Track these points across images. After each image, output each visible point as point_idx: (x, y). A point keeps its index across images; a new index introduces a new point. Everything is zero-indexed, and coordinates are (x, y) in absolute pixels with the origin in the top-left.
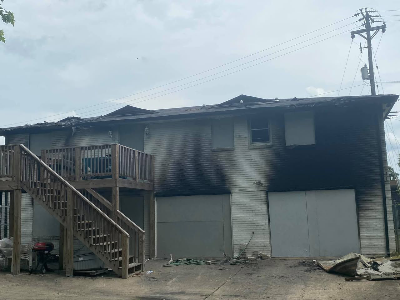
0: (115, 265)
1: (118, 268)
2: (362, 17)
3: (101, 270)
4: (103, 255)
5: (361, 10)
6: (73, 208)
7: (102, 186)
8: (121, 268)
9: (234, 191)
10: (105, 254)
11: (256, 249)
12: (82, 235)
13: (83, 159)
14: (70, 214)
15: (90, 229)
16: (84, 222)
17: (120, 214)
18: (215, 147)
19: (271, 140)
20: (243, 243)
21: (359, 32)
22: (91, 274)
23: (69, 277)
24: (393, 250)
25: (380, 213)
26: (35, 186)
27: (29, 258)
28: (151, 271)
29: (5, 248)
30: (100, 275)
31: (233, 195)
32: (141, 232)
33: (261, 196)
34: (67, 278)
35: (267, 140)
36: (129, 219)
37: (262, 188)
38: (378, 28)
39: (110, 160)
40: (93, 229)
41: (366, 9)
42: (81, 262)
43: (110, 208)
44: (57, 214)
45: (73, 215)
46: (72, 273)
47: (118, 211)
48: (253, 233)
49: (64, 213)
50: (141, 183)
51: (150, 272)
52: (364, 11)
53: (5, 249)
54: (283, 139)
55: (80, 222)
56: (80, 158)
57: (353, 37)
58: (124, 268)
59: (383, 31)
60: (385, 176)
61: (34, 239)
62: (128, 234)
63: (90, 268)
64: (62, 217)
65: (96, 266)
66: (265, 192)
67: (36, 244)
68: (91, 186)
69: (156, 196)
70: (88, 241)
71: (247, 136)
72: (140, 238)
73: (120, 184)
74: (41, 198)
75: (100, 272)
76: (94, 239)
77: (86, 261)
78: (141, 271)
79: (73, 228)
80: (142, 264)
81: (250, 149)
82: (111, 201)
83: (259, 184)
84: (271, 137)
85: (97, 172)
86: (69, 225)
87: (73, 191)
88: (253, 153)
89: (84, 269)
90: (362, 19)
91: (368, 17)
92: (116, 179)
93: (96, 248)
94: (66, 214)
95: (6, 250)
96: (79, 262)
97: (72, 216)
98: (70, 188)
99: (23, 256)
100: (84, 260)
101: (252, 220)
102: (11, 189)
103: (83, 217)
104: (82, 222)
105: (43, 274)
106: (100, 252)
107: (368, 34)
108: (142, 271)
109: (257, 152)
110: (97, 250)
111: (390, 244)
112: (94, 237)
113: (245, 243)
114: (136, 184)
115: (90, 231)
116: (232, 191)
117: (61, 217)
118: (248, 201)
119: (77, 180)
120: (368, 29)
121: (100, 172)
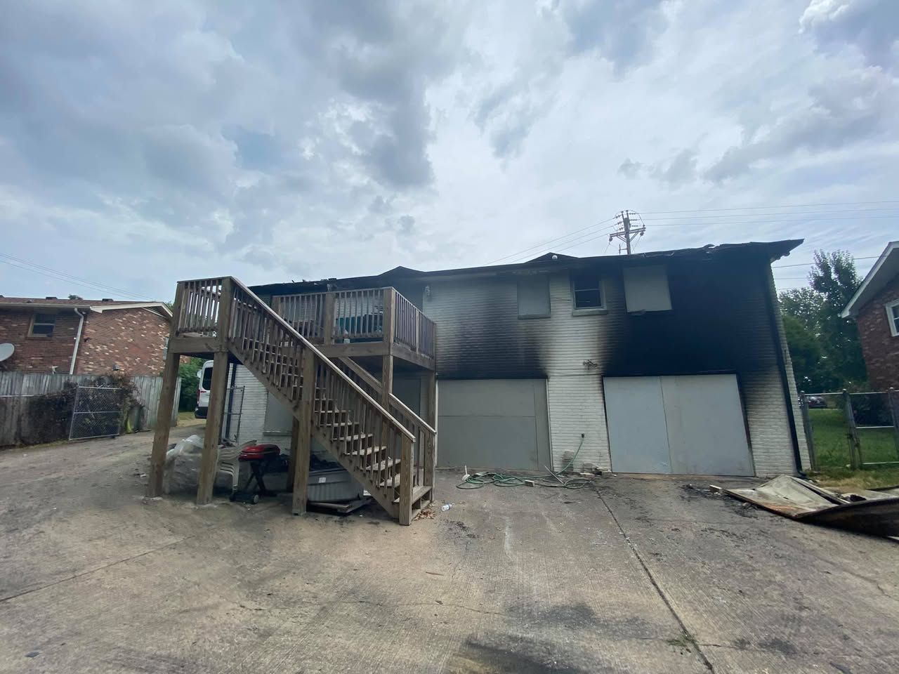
0: (385, 496)
1: (393, 503)
2: (622, 220)
3: (357, 502)
4: (365, 475)
5: (622, 212)
6: (314, 388)
7: (365, 353)
8: (398, 503)
9: (552, 374)
10: (368, 474)
11: (587, 461)
12: (328, 437)
13: (337, 319)
14: (307, 396)
15: (343, 424)
16: (331, 412)
17: (393, 399)
18: (523, 313)
19: (605, 305)
20: (566, 450)
21: (617, 235)
22: (339, 511)
23: (296, 514)
24: (807, 468)
25: (782, 411)
26: (251, 347)
27: (235, 472)
28: (451, 505)
29: (191, 452)
30: (355, 512)
31: (550, 380)
32: (429, 431)
33: (593, 383)
34: (293, 519)
35: (599, 304)
36: (408, 409)
37: (595, 371)
38: (637, 231)
39: (381, 318)
40: (349, 424)
41: (627, 211)
42: (323, 487)
43: (379, 390)
44: (285, 395)
45: (313, 399)
46: (303, 507)
47: (391, 395)
48: (583, 436)
49: (297, 395)
50: (420, 359)
51: (447, 506)
52: (625, 213)
53: (191, 455)
54: (622, 303)
55: (324, 412)
56: (333, 317)
57: (611, 240)
58: (405, 505)
59: (642, 234)
60: (784, 356)
61: (266, 435)
62: (413, 437)
63: (338, 498)
64: (294, 402)
65: (348, 496)
66: (600, 376)
67: (247, 448)
68: (349, 353)
69: (437, 378)
70: (338, 448)
71: (569, 299)
72: (428, 442)
73: (394, 352)
74: (260, 368)
75: (357, 504)
76: (348, 443)
77: (332, 485)
78: (428, 501)
79: (312, 422)
80: (431, 489)
81: (574, 316)
82: (379, 378)
83: (589, 365)
84: (604, 300)
85: (358, 332)
86: (304, 415)
87: (316, 356)
88: (578, 321)
89: (327, 499)
90: (621, 222)
91: (627, 221)
92: (390, 343)
93: (351, 462)
94: (301, 396)
95: (192, 457)
96: (318, 487)
97: (311, 399)
98: (311, 350)
99: (223, 468)
100: (329, 481)
101: (580, 417)
102: (209, 351)
103: (331, 403)
104: (329, 412)
105: (253, 503)
106: (358, 468)
107: (627, 236)
108: (431, 502)
109: (586, 319)
110: (353, 465)
111: (802, 457)
112: (349, 438)
113: (571, 449)
114: (416, 357)
115: (343, 427)
116: (550, 374)
117: (291, 401)
118: (572, 389)
119: (326, 343)
120: (627, 232)
121: (364, 331)
